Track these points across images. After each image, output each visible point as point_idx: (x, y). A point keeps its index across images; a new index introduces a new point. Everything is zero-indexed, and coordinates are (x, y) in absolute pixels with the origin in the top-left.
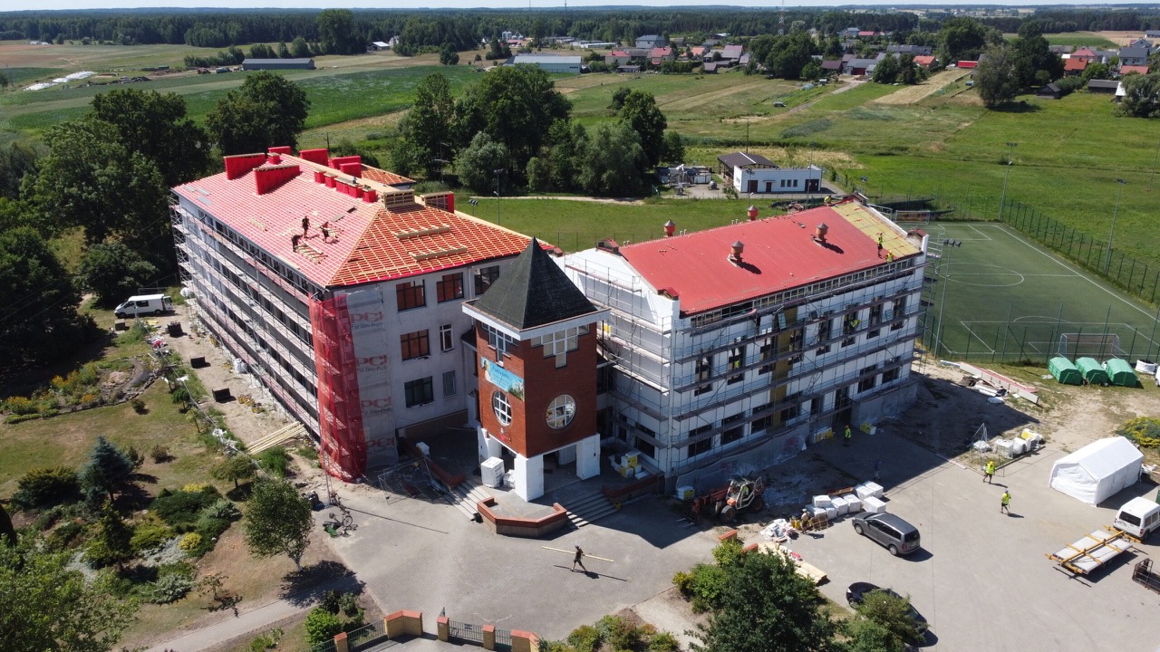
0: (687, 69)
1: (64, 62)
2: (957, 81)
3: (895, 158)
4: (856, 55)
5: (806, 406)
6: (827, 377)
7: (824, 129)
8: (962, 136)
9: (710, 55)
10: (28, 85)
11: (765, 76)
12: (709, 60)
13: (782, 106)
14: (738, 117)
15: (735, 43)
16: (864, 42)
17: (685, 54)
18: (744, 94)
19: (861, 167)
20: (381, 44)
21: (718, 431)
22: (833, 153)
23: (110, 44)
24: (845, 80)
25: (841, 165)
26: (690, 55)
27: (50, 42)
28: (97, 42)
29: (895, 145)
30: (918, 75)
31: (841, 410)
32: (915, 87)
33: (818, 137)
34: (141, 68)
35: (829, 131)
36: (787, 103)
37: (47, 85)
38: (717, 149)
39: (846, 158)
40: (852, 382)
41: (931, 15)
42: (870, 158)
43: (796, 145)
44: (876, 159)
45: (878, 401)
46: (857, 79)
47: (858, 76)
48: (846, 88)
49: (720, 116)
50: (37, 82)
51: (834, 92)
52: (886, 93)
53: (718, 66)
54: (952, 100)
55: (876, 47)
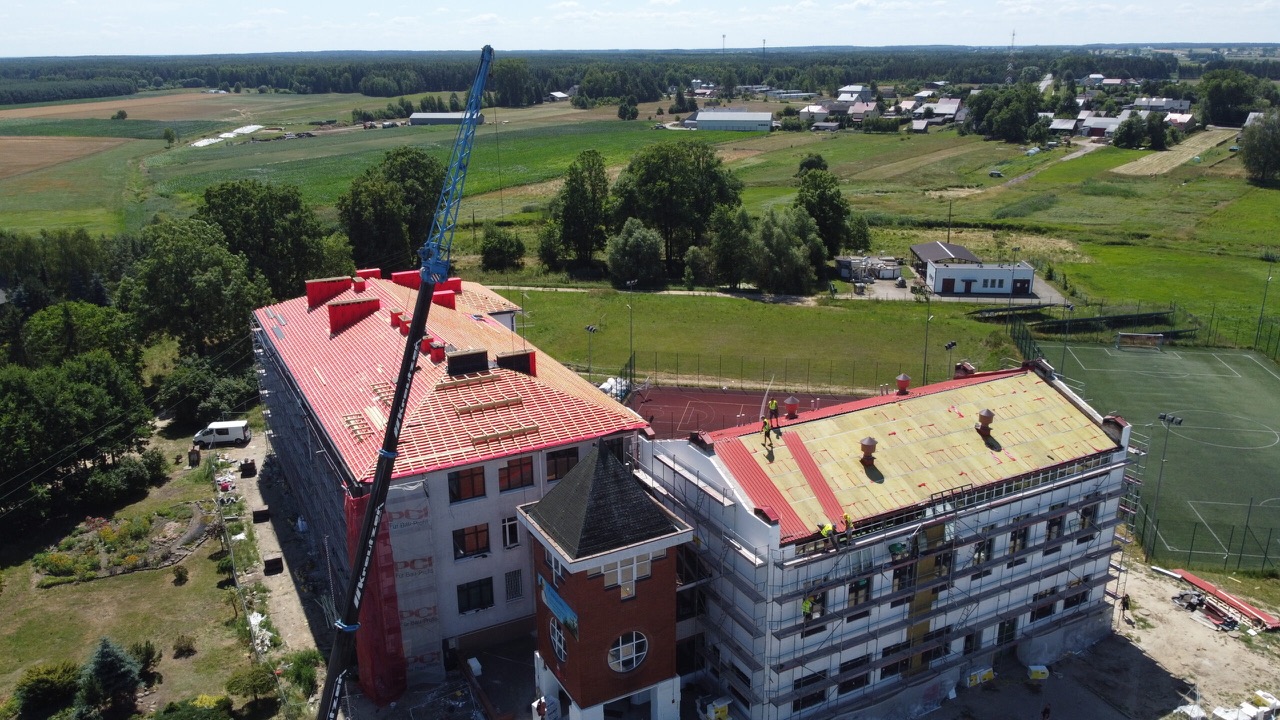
0: (891, 128)
1: (236, 114)
2: (1218, 145)
3: (1131, 248)
4: (1094, 112)
5: (957, 645)
6: (986, 606)
7: (1047, 208)
8: (1218, 219)
9: (921, 110)
10: (194, 140)
11: (983, 136)
12: (920, 117)
13: (999, 176)
14: (945, 189)
15: (954, 96)
16: (1108, 93)
17: (892, 108)
18: (955, 160)
19: (1086, 260)
20: (559, 94)
21: (834, 680)
22: (1054, 240)
23: (285, 92)
24: (1079, 143)
25: (1062, 256)
26: (898, 111)
27: (228, 91)
28: (273, 90)
29: (1133, 231)
30: (1169, 139)
31: (1004, 646)
32: (1165, 153)
33: (1039, 218)
34: (309, 121)
35: (1052, 211)
36: (1006, 172)
37: (212, 141)
38: (914, 232)
39: (1070, 248)
40: (1022, 611)
41: (1193, 57)
42: (1098, 248)
43: (1011, 228)
44: (1105, 249)
45: (1057, 635)
46: (1094, 142)
47: (1094, 138)
48: (1079, 154)
49: (924, 187)
50: (204, 137)
51: (1064, 159)
52: (1128, 160)
53: (929, 124)
54: (1210, 171)
55: (1122, 100)
